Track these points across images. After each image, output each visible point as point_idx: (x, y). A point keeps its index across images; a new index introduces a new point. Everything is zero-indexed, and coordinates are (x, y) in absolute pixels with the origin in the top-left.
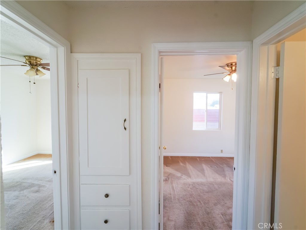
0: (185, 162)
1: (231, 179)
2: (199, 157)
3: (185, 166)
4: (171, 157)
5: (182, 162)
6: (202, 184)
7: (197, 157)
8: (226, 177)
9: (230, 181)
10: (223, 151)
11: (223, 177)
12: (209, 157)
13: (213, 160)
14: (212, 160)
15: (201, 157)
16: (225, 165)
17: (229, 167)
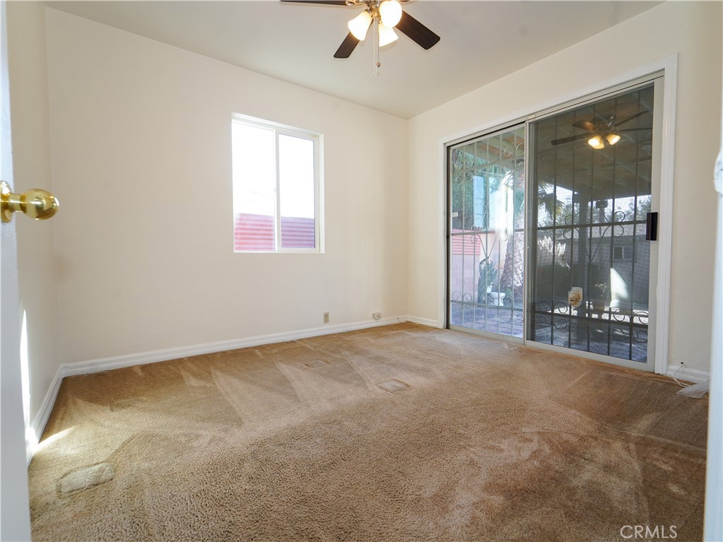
0: (210, 373)
1: (382, 385)
2: (261, 348)
3: (209, 385)
4: (144, 367)
5: (195, 375)
6: (295, 436)
7: (255, 348)
8: (368, 384)
9: (383, 391)
10: (330, 317)
11: (357, 385)
12: (293, 342)
13: (308, 346)
14: (303, 348)
15: (268, 345)
16: (347, 353)
17: (357, 353)
